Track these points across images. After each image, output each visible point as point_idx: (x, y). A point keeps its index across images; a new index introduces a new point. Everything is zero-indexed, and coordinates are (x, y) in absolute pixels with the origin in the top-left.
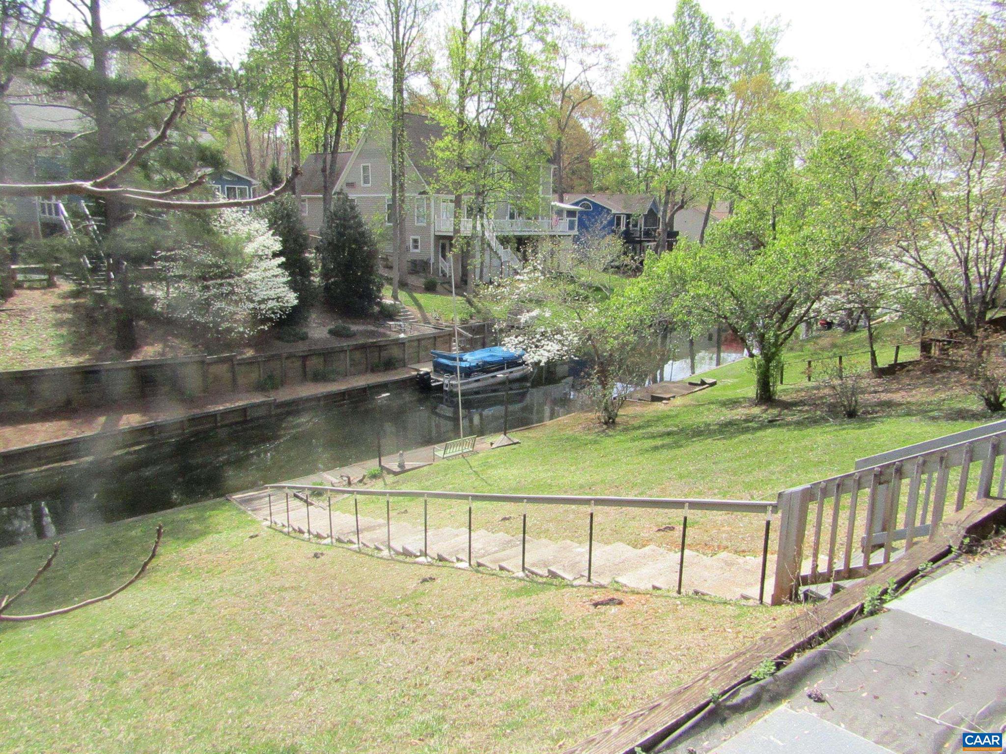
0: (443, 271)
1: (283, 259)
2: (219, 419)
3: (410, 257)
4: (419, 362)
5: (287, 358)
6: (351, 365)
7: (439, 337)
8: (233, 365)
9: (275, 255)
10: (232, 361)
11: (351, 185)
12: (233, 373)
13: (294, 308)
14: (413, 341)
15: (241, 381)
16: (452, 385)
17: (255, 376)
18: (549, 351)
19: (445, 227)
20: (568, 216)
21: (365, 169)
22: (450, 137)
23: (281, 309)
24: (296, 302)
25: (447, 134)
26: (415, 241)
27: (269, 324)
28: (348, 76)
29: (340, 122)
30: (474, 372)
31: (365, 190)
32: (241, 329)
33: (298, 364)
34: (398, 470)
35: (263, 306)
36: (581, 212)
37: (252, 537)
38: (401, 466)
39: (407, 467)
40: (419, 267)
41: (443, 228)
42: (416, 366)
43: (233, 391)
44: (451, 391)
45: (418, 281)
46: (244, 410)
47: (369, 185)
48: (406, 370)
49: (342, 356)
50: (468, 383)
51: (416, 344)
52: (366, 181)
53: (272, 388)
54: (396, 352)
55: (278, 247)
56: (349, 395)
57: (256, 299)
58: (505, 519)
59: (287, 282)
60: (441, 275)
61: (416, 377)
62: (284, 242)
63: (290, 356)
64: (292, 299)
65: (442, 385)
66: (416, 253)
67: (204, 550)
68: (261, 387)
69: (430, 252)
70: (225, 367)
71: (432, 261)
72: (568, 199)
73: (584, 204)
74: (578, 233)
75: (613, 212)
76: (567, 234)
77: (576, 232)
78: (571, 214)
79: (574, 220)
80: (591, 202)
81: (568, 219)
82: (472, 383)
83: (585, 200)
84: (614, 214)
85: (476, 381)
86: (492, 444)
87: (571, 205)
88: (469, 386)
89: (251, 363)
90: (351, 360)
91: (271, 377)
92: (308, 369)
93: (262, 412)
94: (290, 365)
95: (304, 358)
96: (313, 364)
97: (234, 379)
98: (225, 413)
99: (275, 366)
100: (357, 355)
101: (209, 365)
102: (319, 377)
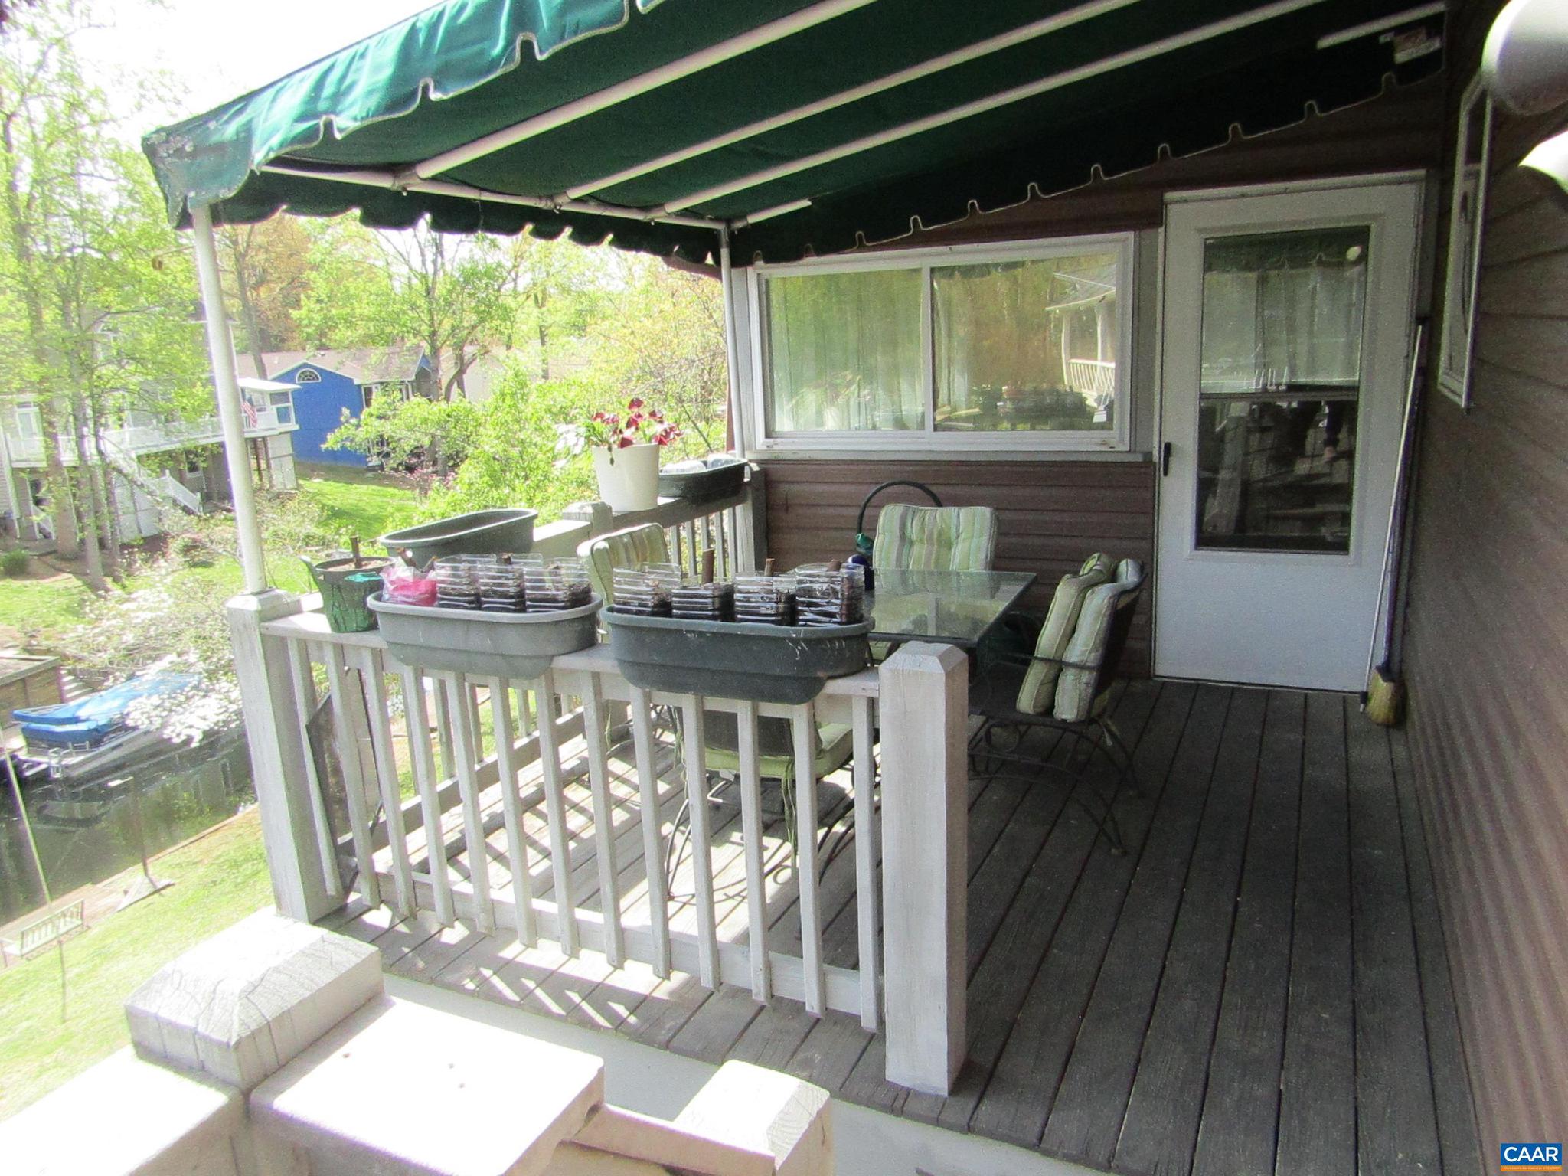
0: (41, 530)
7: (33, 676)
16: (68, 767)
19: (28, 450)
20: (273, 402)
30: (106, 734)
36: (295, 392)
41: (25, 454)
44: (68, 778)
50: (96, 757)
60: (38, 536)
65: (47, 770)
69: (8, 500)
72: (279, 362)
73: (306, 372)
74: (297, 427)
75: (357, 382)
76: (277, 432)
77: (293, 426)
78: (278, 397)
79: (287, 408)
80: (316, 368)
81: (274, 407)
82: (108, 753)
83: (305, 365)
84: (359, 386)
85: (114, 748)
86: (126, 892)
87: (281, 379)
88: (104, 760)
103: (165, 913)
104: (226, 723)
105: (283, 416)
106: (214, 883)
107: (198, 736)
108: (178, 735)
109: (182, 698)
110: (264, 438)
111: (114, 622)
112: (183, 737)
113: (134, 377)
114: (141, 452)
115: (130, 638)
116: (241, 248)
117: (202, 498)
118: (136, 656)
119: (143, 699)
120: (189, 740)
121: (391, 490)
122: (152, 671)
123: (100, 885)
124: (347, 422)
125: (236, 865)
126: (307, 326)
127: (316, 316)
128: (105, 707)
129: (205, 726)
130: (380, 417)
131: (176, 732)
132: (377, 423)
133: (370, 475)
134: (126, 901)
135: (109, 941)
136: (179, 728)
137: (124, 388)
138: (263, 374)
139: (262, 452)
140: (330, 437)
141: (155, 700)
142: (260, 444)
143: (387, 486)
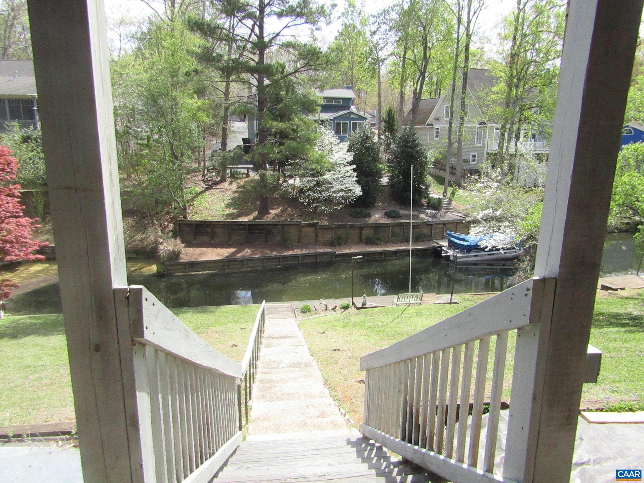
1: (355, 166)
2: (300, 259)
3: (467, 167)
4: (441, 238)
5: (349, 228)
6: (392, 236)
8: (316, 228)
9: (349, 164)
10: (316, 226)
11: (437, 119)
12: (316, 232)
13: (359, 197)
14: (440, 224)
15: (321, 239)
16: (456, 257)
17: (328, 236)
19: (495, 146)
21: (447, 108)
23: (351, 197)
24: (361, 193)
25: (501, 82)
26: (474, 156)
27: (341, 206)
28: (430, 49)
29: (423, 78)
30: (473, 249)
32: (323, 208)
33: (357, 231)
35: (336, 195)
39: (366, 306)
41: (492, 148)
42: (436, 241)
43: (314, 243)
47: (449, 119)
48: (431, 242)
49: (386, 229)
50: (466, 257)
51: (441, 226)
52: (447, 116)
53: (338, 245)
54: (425, 230)
55: (351, 159)
56: (384, 255)
59: (356, 181)
61: (434, 248)
63: (352, 227)
64: (358, 191)
66: (472, 165)
68: (331, 244)
70: (312, 229)
73: (627, 130)
80: (634, 128)
83: (628, 126)
85: (474, 256)
89: (327, 229)
90: (393, 232)
91: (339, 238)
92: (363, 236)
93: (327, 259)
94: (351, 232)
95: (361, 229)
96: (367, 232)
97: (317, 236)
98: (304, 256)
99: (342, 231)
100: (397, 230)
101: (303, 227)
102: (370, 242)
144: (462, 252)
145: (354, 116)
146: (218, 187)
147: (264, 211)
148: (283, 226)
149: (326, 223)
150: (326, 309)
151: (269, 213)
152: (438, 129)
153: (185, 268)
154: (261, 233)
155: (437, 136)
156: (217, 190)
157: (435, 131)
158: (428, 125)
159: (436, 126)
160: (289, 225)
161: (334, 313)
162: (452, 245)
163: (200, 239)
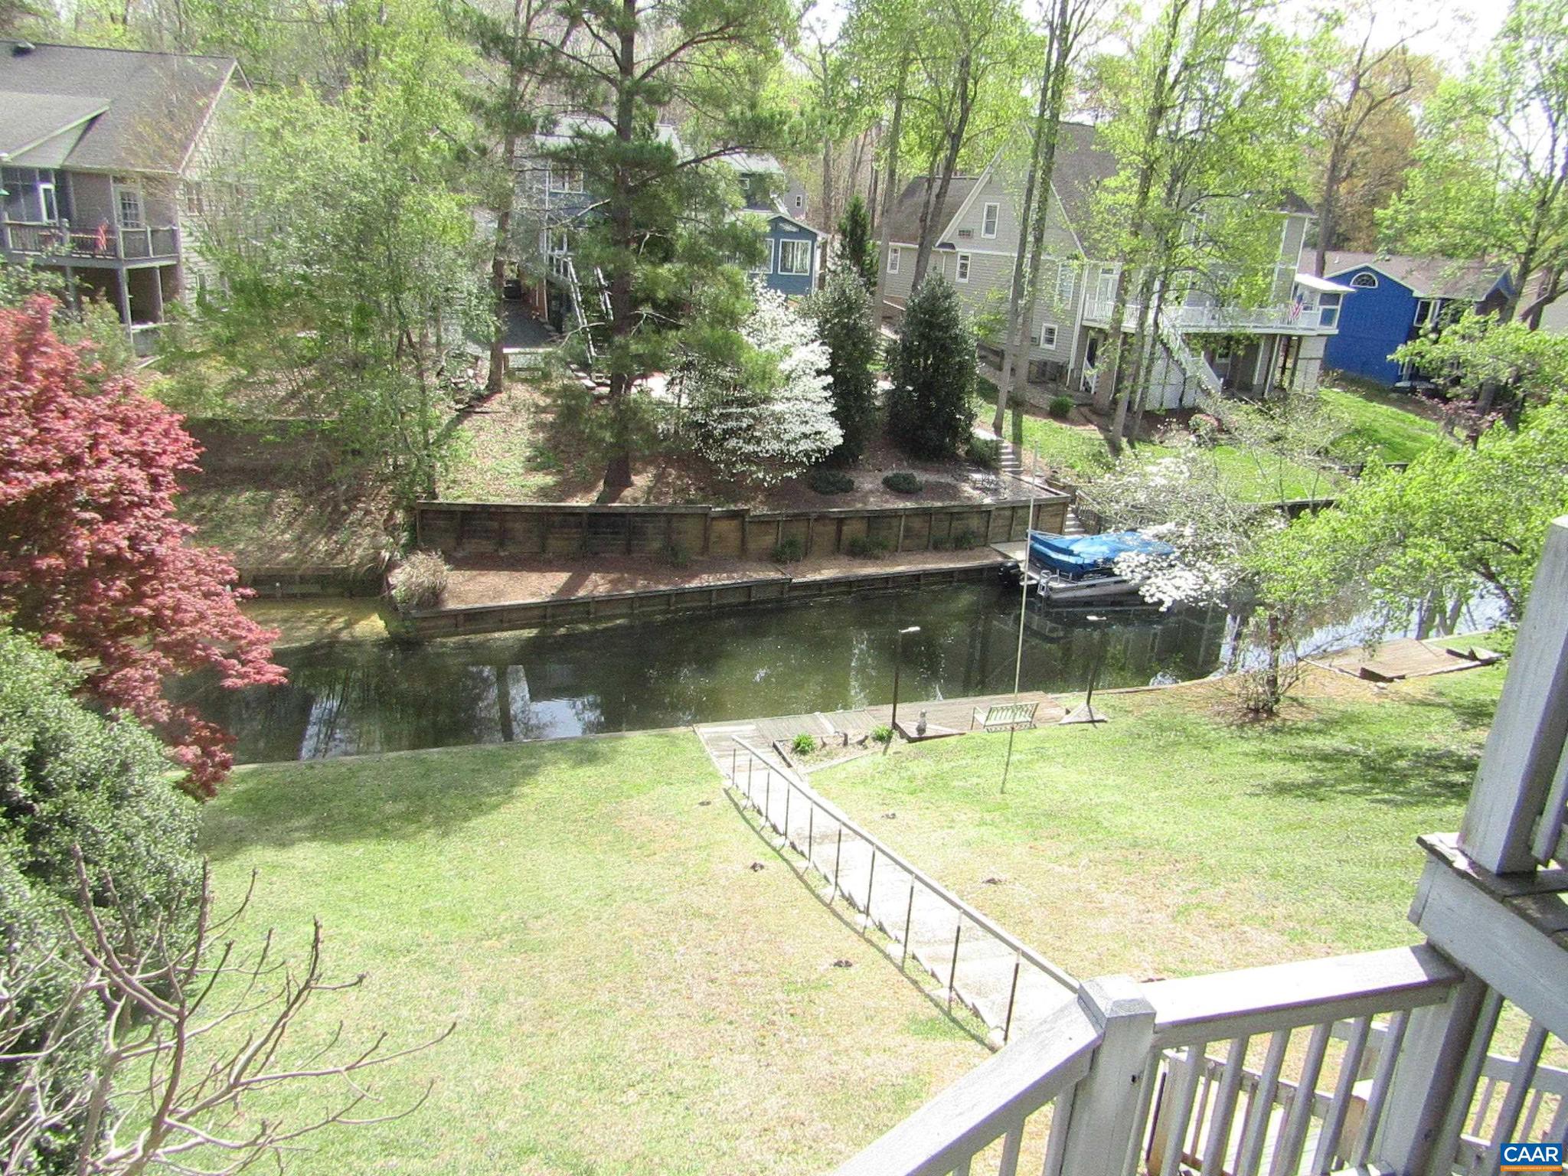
0: (1086, 383)
1: (830, 379)
2: (714, 597)
3: (1036, 357)
4: (1009, 540)
5: (816, 520)
6: (906, 537)
7: (1047, 505)
8: (743, 523)
9: (819, 373)
10: (743, 517)
11: (965, 234)
12: (743, 530)
13: (837, 448)
14: (1004, 509)
15: (752, 546)
16: (1051, 589)
17: (768, 540)
18: (1178, 588)
19: (1099, 312)
20: (1322, 303)
21: (991, 211)
22: (1129, 172)
23: (820, 451)
24: (840, 441)
25: (1124, 167)
26: (1051, 331)
27: (799, 470)
28: (976, 82)
29: (955, 149)
30: (1087, 572)
31: (984, 244)
32: (761, 475)
33: (831, 528)
34: (914, 734)
35: (792, 448)
36: (1348, 296)
37: (702, 804)
38: (921, 730)
39: (928, 733)
40: (1050, 374)
41: (1096, 315)
42: (1001, 548)
43: (740, 558)
44: (1048, 598)
45: (1044, 398)
46: (747, 588)
47: (994, 236)
48: (986, 552)
49: (895, 522)
51: (1008, 513)
52: (989, 229)
54: (975, 523)
55: (824, 363)
56: (891, 582)
57: (786, 437)
58: (992, 881)
59: (832, 414)
60: (1082, 388)
61: (1001, 565)
62: (834, 358)
63: (820, 518)
64: (834, 435)
65: (1036, 585)
66: (1047, 350)
67: (647, 808)
68: (776, 557)
69: (1070, 352)
70: (735, 523)
71: (1071, 366)
72: (1340, 262)
73: (1364, 277)
74: (1336, 332)
75: (1416, 294)
76: (1314, 333)
77: (1333, 330)
78: (1330, 298)
79: (1334, 310)
80: (1377, 273)
81: (1322, 308)
82: (1084, 589)
83: (1367, 269)
84: (1417, 299)
85: (1089, 586)
86: (1068, 712)
87: (1337, 279)
88: (1078, 593)
89: (768, 522)
90: (908, 529)
91: (792, 544)
92: (843, 537)
93: (771, 594)
94: (819, 528)
95: (840, 521)
96: (853, 530)
97: (743, 542)
98: (723, 590)
99: (799, 531)
100: (917, 524)
101: (713, 519)
102: (859, 551)
103: (1095, 742)
104: (1196, 600)
105: (1327, 318)
106: (1139, 736)
107: (1168, 603)
108: (1152, 596)
109: (1165, 564)
110: (1300, 338)
111: (1133, 480)
112: (1155, 599)
113: (1208, 257)
114: (1191, 330)
115: (1141, 497)
116: (1344, 140)
117: (1224, 384)
118: (1142, 515)
119: (1133, 554)
120: (1161, 602)
121: (1412, 416)
122: (1148, 532)
123: (1050, 696)
124: (1425, 336)
125: (1161, 728)
126: (1387, 228)
127: (1401, 217)
128: (1092, 550)
129: (1179, 595)
130: (1463, 337)
131: (1150, 593)
132: (1457, 342)
133: (1394, 395)
134: (1067, 719)
135: (1047, 745)
136: (1153, 590)
137: (1194, 269)
138: (1320, 272)
139: (1293, 351)
140: (1401, 348)
141: (1143, 558)
142: (1294, 343)
143: (1409, 411)
144: (1064, 577)
145: (788, 228)
146: (487, 406)
147: (618, 480)
148: (670, 517)
149: (764, 510)
150: (845, 743)
151: (631, 484)
152: (965, 258)
153: (456, 626)
154: (617, 533)
155: (963, 275)
156: (487, 417)
157: (959, 262)
158: (943, 245)
159: (961, 250)
160: (682, 515)
161: (865, 752)
162: (1039, 560)
163: (471, 547)
